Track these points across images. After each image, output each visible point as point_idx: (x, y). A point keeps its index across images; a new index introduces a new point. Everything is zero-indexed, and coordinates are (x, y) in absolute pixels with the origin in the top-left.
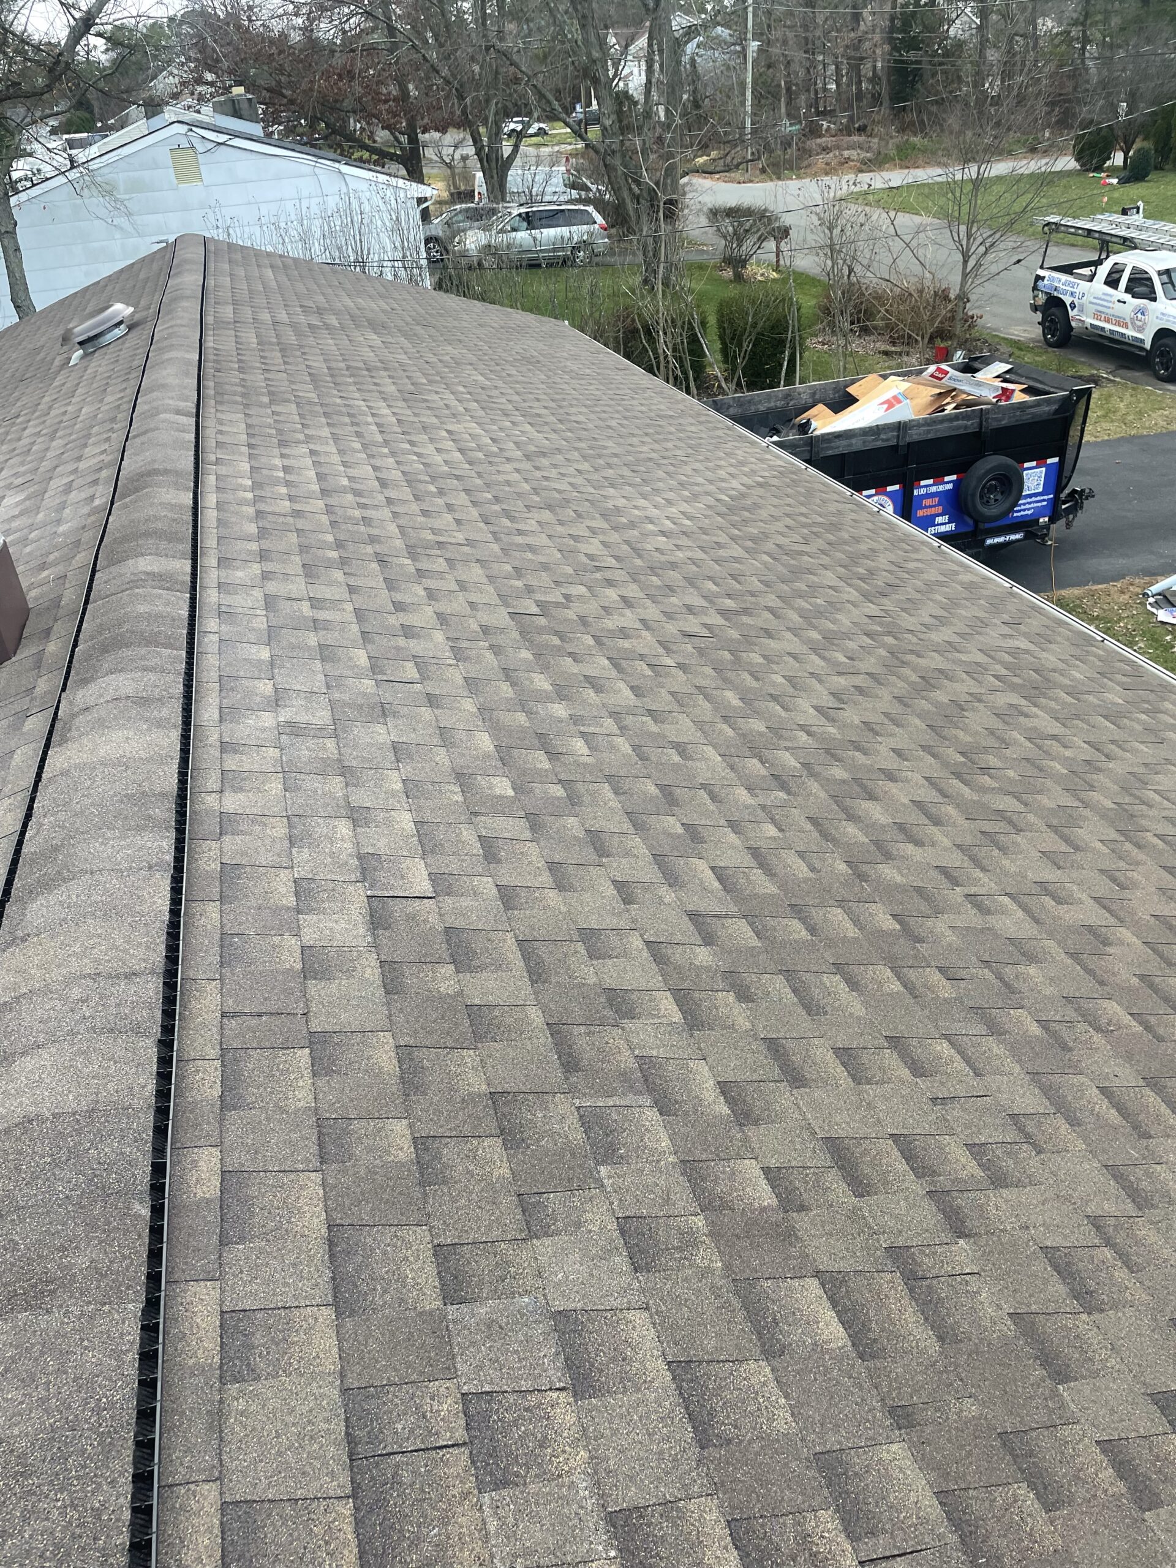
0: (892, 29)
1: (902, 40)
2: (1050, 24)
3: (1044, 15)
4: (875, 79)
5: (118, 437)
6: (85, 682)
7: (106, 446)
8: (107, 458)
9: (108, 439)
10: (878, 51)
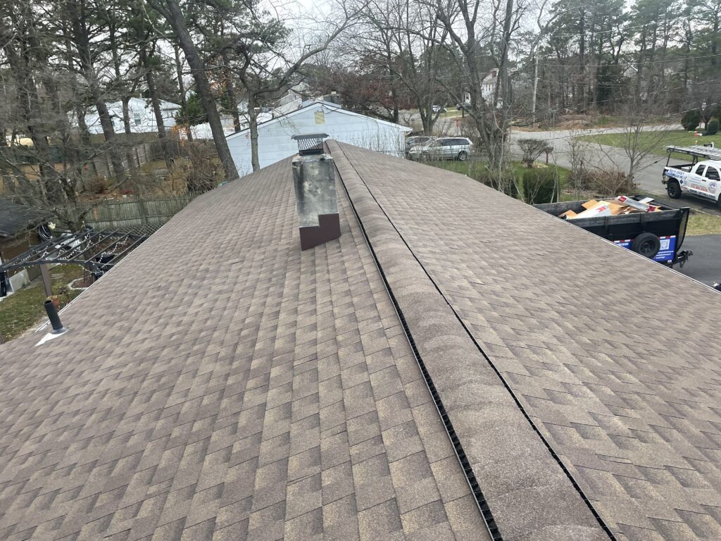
0: (598, 73)
1: (602, 78)
2: (670, 71)
3: (667, 67)
4: (590, 93)
10: (592, 82)
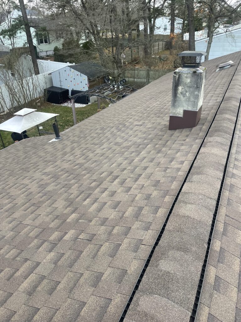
5: (225, 88)
6: (211, 136)
7: (222, 90)
8: (222, 92)
9: (222, 88)
